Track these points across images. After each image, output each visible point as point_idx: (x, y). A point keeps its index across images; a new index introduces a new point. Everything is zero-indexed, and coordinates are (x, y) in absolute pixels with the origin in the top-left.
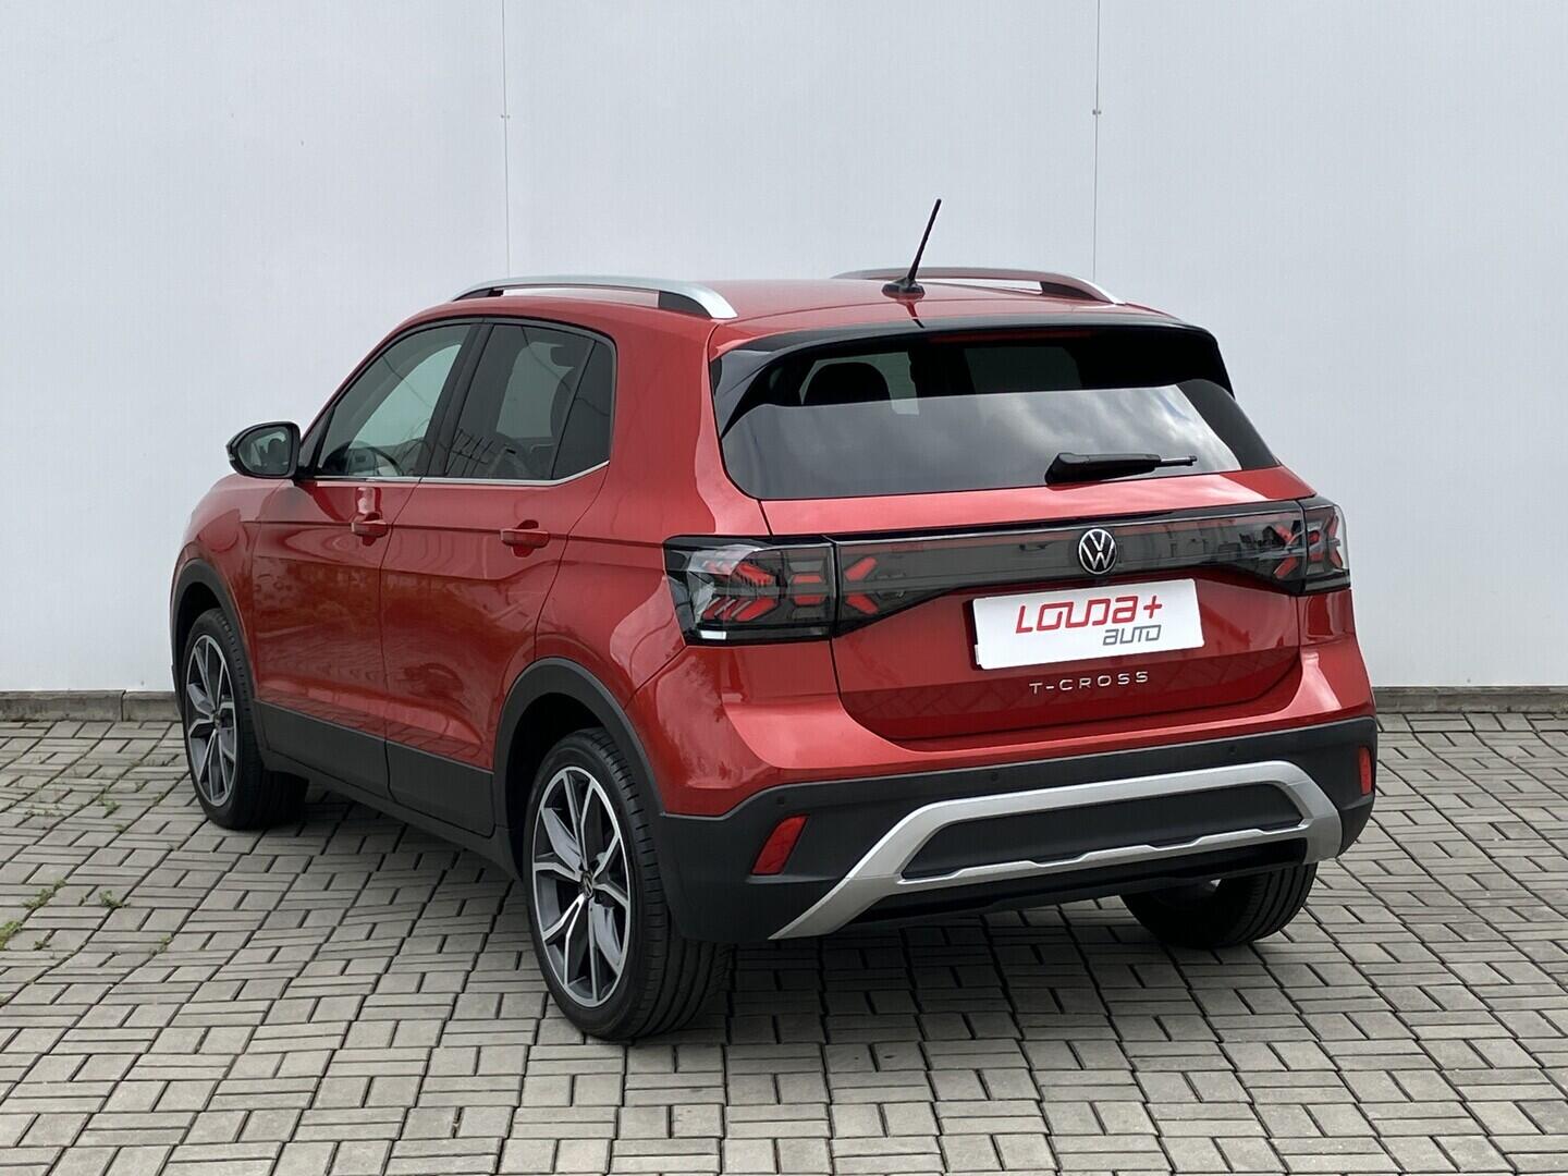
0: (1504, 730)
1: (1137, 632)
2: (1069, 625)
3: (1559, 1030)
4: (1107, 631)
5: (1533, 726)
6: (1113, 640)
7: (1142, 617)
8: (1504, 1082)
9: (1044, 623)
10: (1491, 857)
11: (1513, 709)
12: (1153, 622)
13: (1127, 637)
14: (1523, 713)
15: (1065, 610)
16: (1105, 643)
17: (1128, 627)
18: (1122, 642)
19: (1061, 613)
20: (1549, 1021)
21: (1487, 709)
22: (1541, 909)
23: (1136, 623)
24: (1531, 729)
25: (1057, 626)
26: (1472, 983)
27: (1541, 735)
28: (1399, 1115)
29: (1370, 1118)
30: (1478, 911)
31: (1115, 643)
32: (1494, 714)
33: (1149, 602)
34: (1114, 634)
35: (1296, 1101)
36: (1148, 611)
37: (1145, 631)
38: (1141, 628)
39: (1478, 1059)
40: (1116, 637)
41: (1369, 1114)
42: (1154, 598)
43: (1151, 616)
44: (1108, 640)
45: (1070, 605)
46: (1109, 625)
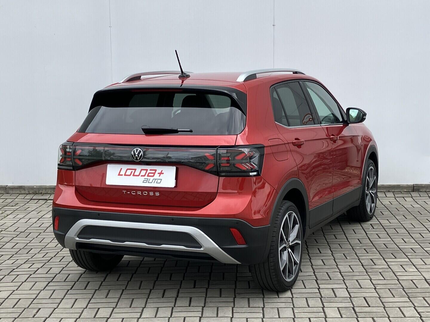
0: (386, 197)
1: (154, 180)
2: (134, 175)
3: (360, 286)
4: (145, 179)
5: (395, 196)
6: (146, 181)
7: (157, 176)
8: (337, 302)
9: (127, 174)
10: (366, 234)
11: (390, 191)
12: (160, 178)
13: (150, 181)
14: (393, 192)
15: (133, 171)
16: (143, 182)
17: (152, 178)
18: (148, 182)
19: (132, 172)
20: (359, 284)
21: (382, 191)
22: (373, 249)
23: (154, 177)
24: (394, 196)
25: (130, 175)
26: (342, 271)
27: (396, 198)
28: (303, 311)
29: (295, 312)
30: (355, 250)
31: (146, 182)
32: (384, 192)
33: (160, 172)
34: (147, 180)
35: (276, 307)
36: (159, 175)
37: (156, 180)
38: (156, 179)
39: (334, 295)
40: (147, 181)
41: (295, 311)
42: (162, 171)
43: (159, 176)
44: (144, 181)
45: (135, 170)
46: (146, 177)
